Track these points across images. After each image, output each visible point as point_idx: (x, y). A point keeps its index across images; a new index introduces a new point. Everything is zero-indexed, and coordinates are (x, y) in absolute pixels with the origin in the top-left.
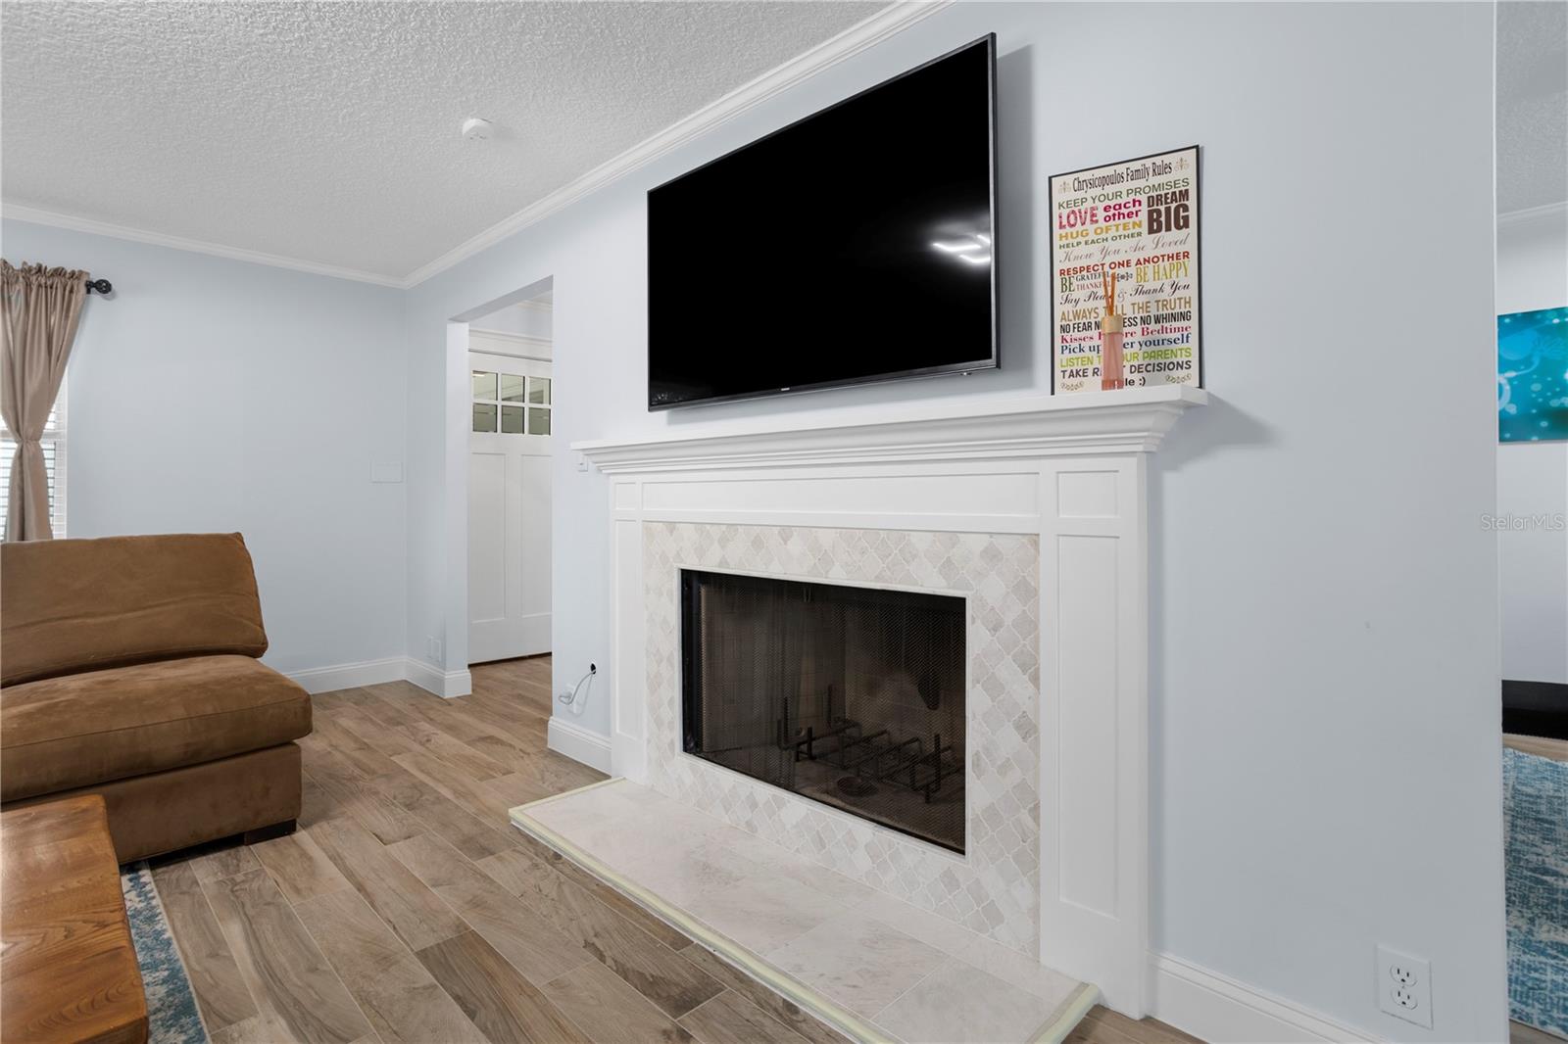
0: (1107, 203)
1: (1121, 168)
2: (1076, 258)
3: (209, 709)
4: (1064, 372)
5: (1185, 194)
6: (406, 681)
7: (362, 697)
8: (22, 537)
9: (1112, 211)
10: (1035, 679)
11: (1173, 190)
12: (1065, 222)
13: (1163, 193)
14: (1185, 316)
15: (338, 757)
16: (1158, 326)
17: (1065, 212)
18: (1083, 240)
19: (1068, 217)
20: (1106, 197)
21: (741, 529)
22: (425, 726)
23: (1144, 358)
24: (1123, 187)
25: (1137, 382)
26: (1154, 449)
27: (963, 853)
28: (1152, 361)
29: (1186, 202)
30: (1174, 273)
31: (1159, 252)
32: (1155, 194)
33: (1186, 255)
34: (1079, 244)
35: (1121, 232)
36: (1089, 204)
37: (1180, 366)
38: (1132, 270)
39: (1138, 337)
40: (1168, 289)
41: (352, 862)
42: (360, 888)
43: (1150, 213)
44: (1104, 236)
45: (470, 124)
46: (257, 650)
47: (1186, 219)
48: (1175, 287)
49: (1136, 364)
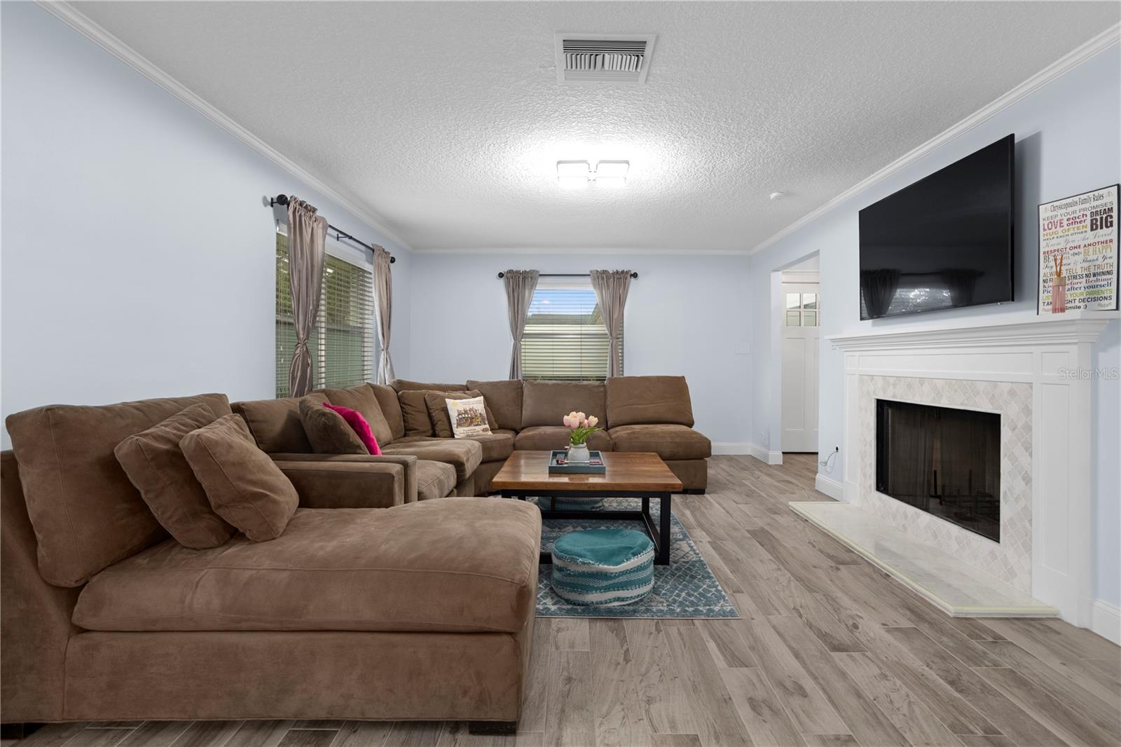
0: (1068, 216)
1: (1076, 199)
2: (1052, 245)
3: (678, 440)
4: (1044, 303)
5: (1111, 210)
6: (751, 456)
7: (730, 459)
8: (612, 376)
9: (1071, 221)
10: (1031, 455)
11: (1104, 208)
12: (1046, 228)
13: (1099, 210)
14: (1109, 273)
15: (720, 477)
16: (1095, 278)
17: (1046, 223)
18: (1055, 236)
19: (1048, 225)
20: (1068, 213)
21: (902, 379)
22: (757, 472)
23: (1087, 295)
24: (1077, 208)
25: (1082, 307)
26: (1094, 341)
27: (999, 542)
28: (1091, 296)
29: (1111, 214)
30: (1104, 251)
31: (1096, 240)
32: (1094, 211)
33: (1111, 241)
34: (1053, 238)
35: (1076, 231)
36: (1059, 217)
37: (1106, 298)
38: (1082, 250)
39: (1084, 284)
40: (1101, 259)
41: (725, 505)
42: (728, 512)
43: (1092, 221)
44: (1067, 233)
45: (773, 195)
46: (690, 424)
47: (1111, 222)
48: (1105, 258)
49: (1082, 298)
